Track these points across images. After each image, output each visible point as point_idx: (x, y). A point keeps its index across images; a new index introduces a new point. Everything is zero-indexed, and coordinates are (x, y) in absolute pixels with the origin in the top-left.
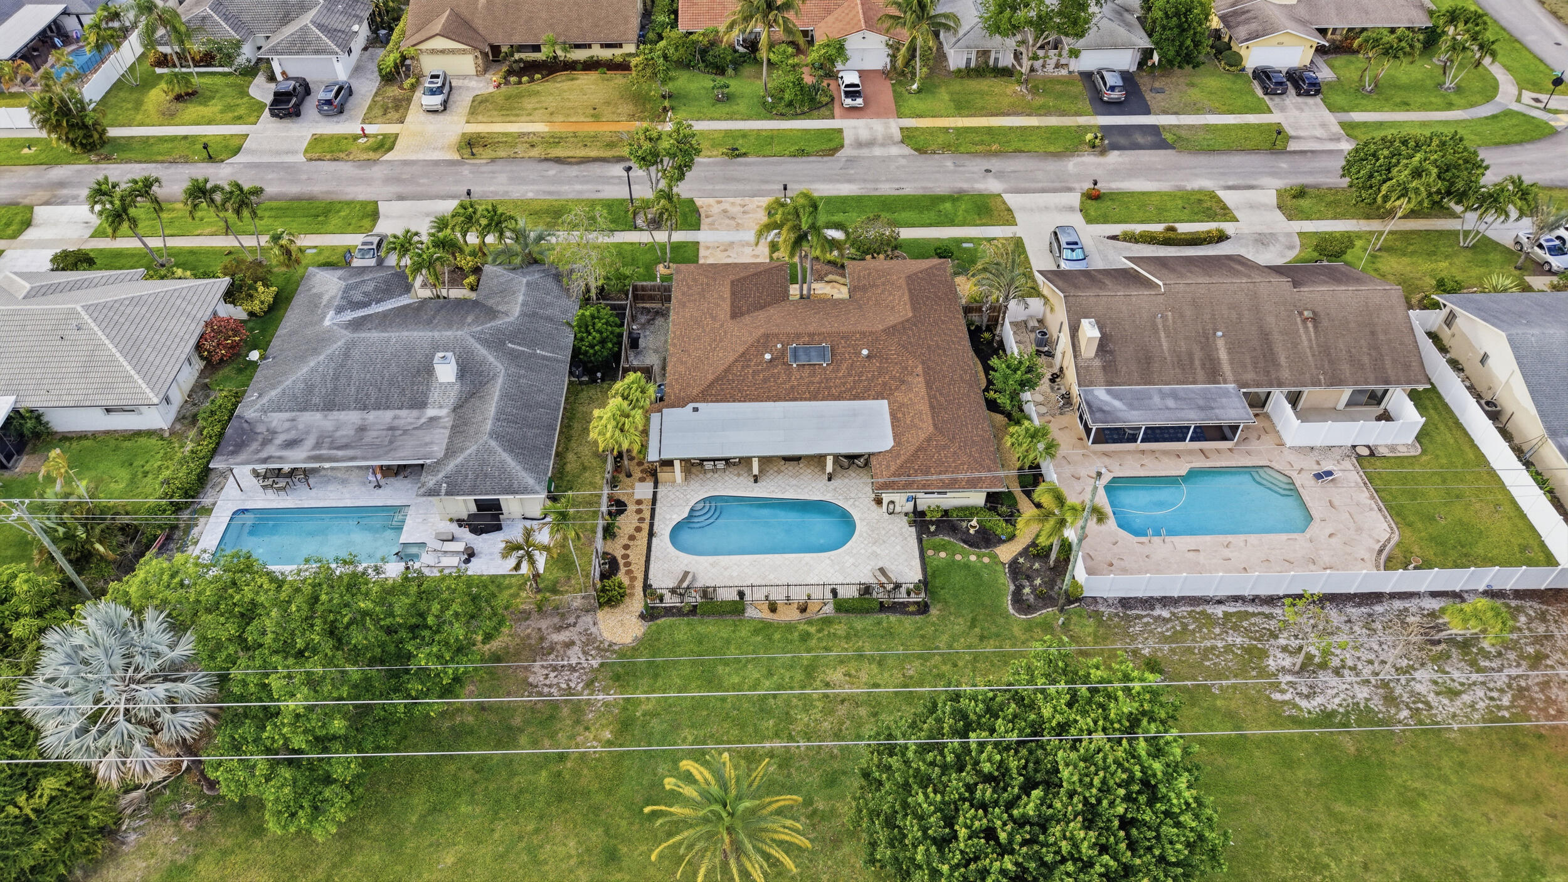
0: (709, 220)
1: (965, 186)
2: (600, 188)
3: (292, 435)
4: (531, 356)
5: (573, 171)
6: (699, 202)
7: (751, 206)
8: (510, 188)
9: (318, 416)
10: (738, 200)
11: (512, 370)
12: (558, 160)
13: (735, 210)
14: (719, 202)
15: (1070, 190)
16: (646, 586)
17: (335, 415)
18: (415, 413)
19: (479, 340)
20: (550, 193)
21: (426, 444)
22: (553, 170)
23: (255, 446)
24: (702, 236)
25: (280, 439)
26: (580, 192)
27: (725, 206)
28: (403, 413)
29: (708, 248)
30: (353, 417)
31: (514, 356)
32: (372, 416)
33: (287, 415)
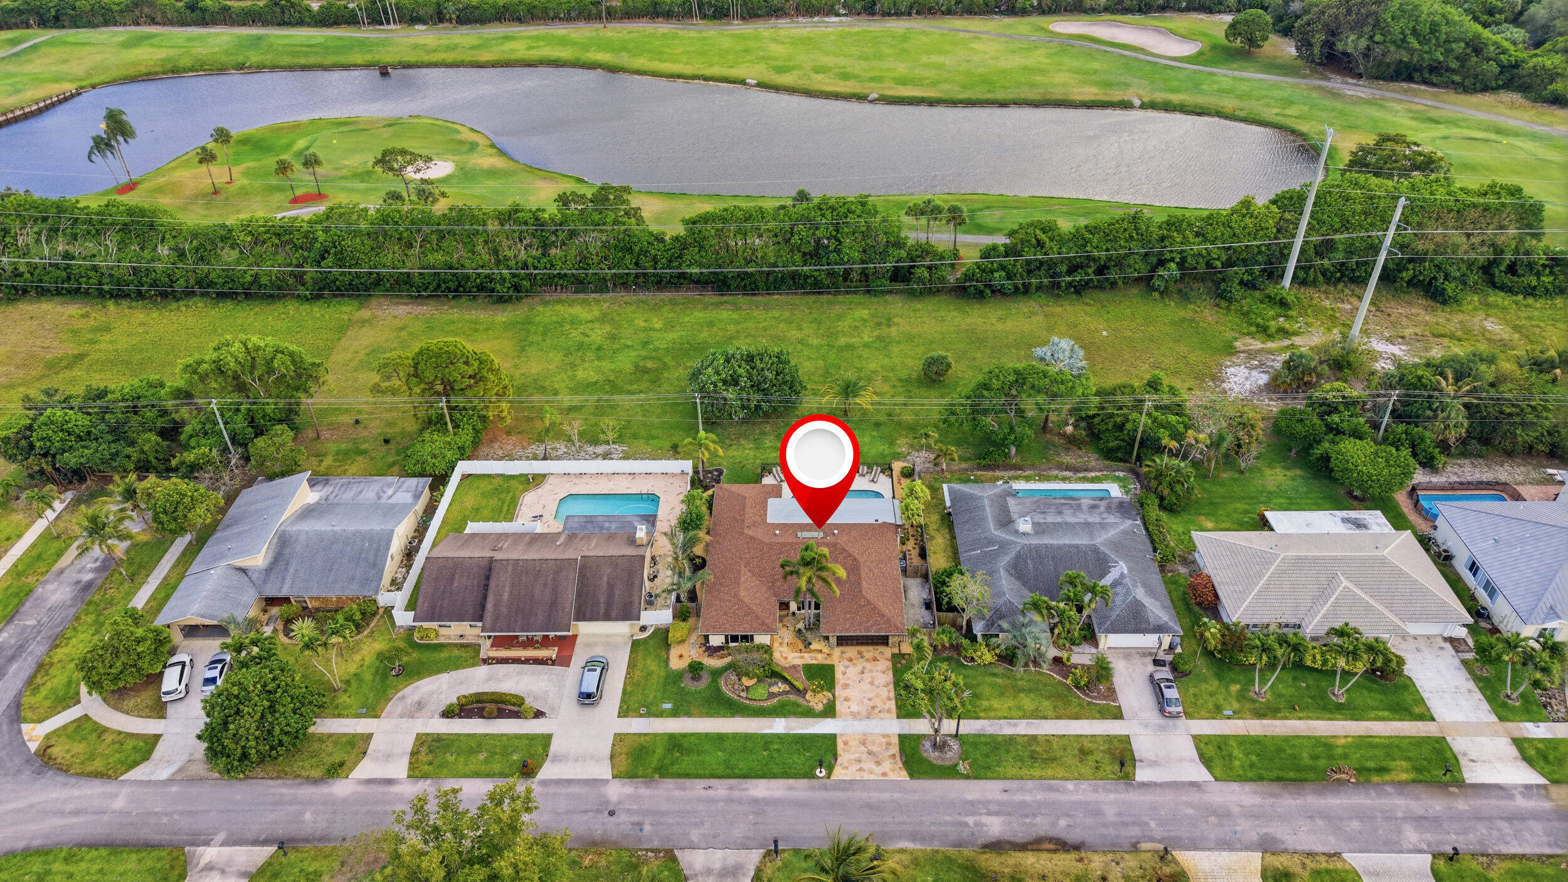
0: (891, 752)
1: (644, 791)
2: (1005, 797)
3: (1097, 511)
4: (982, 547)
5: (1042, 826)
6: (903, 775)
7: (854, 768)
8: (1092, 797)
9: (1090, 520)
10: (866, 776)
11: (988, 534)
12: (1062, 846)
13: (869, 765)
14: (884, 774)
15: (544, 783)
16: (891, 477)
17: (1082, 521)
18: (1036, 520)
19: (1015, 543)
20: (1052, 789)
21: (1019, 504)
22: (1061, 827)
23: (1114, 506)
24: (896, 727)
25: (1102, 509)
26: (1022, 790)
27: (878, 770)
28: (1042, 521)
29: (889, 711)
30: (1070, 519)
31: (991, 542)
32: (1059, 519)
33: (1108, 521)
